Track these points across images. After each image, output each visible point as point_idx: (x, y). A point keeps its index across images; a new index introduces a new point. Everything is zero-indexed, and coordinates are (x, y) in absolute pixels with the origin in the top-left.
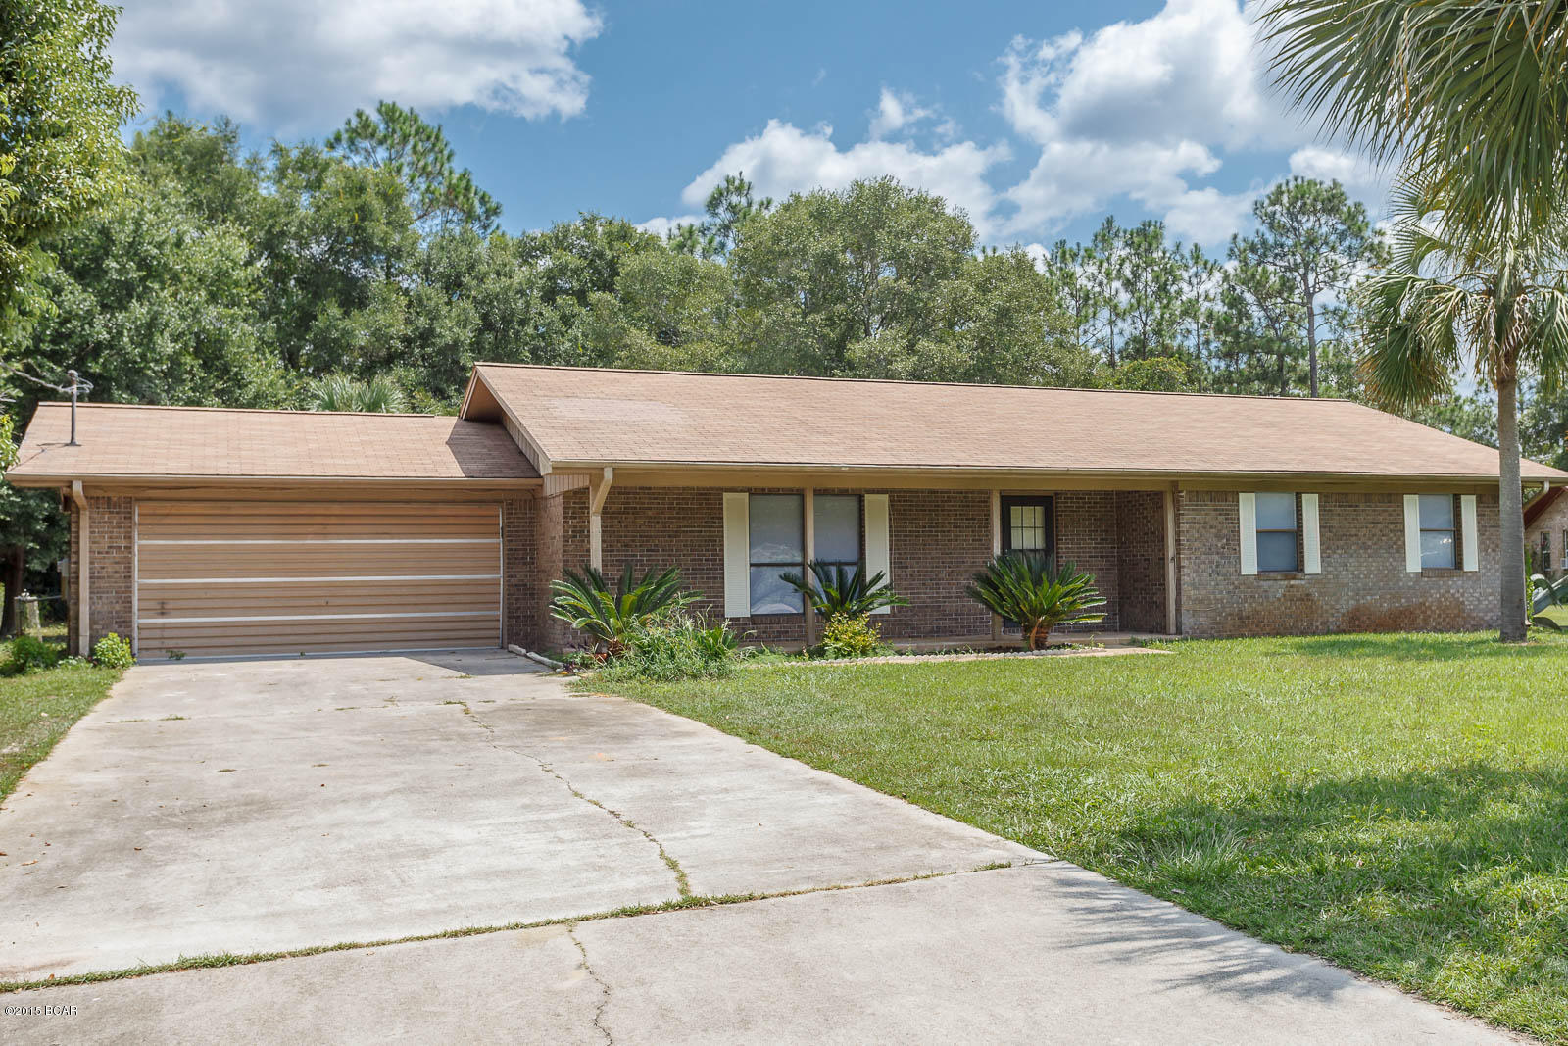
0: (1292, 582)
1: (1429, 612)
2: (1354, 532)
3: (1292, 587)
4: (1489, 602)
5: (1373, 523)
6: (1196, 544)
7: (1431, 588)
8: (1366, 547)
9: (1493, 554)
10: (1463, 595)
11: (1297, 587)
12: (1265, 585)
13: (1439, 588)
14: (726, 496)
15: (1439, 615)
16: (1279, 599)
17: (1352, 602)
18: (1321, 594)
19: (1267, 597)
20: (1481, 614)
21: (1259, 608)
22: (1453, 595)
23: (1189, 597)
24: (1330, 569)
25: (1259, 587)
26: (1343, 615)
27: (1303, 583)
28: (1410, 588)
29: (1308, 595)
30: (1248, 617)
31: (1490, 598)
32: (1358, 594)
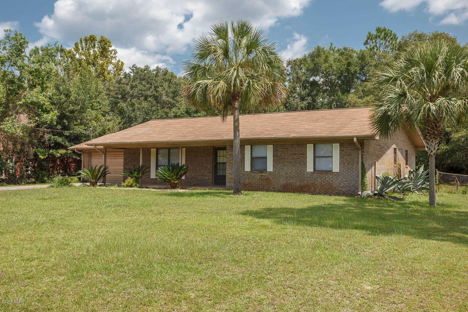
0: (262, 174)
1: (316, 187)
2: (286, 157)
3: (262, 175)
4: (344, 184)
5: (293, 154)
6: (232, 161)
7: (317, 178)
8: (291, 163)
9: (348, 166)
10: (332, 181)
11: (264, 176)
12: (253, 174)
13: (321, 178)
14: (152, 149)
15: (321, 188)
16: (258, 179)
17: (284, 181)
18: (273, 178)
19: (254, 178)
20: (340, 189)
21: (251, 182)
22: (328, 181)
23: (228, 177)
24: (277, 170)
25: (251, 175)
26: (281, 186)
27: (267, 174)
28: (308, 177)
29: (268, 178)
30: (247, 184)
31: (345, 183)
32: (287, 179)
